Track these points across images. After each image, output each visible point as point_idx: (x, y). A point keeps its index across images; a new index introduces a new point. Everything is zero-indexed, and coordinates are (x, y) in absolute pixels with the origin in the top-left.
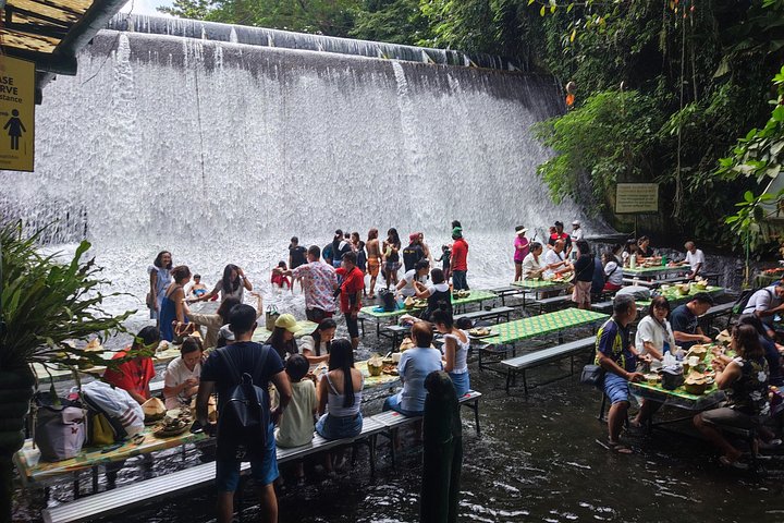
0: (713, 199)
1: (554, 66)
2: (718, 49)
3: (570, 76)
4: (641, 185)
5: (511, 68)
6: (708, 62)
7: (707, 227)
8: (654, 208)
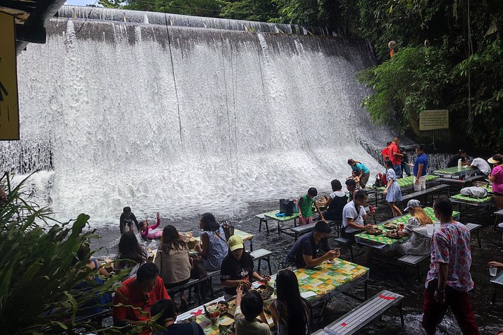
0: (490, 119)
1: (365, 32)
2: (487, 15)
3: (378, 39)
4: (436, 111)
5: (335, 35)
6: (480, 25)
7: (484, 138)
8: (446, 126)
